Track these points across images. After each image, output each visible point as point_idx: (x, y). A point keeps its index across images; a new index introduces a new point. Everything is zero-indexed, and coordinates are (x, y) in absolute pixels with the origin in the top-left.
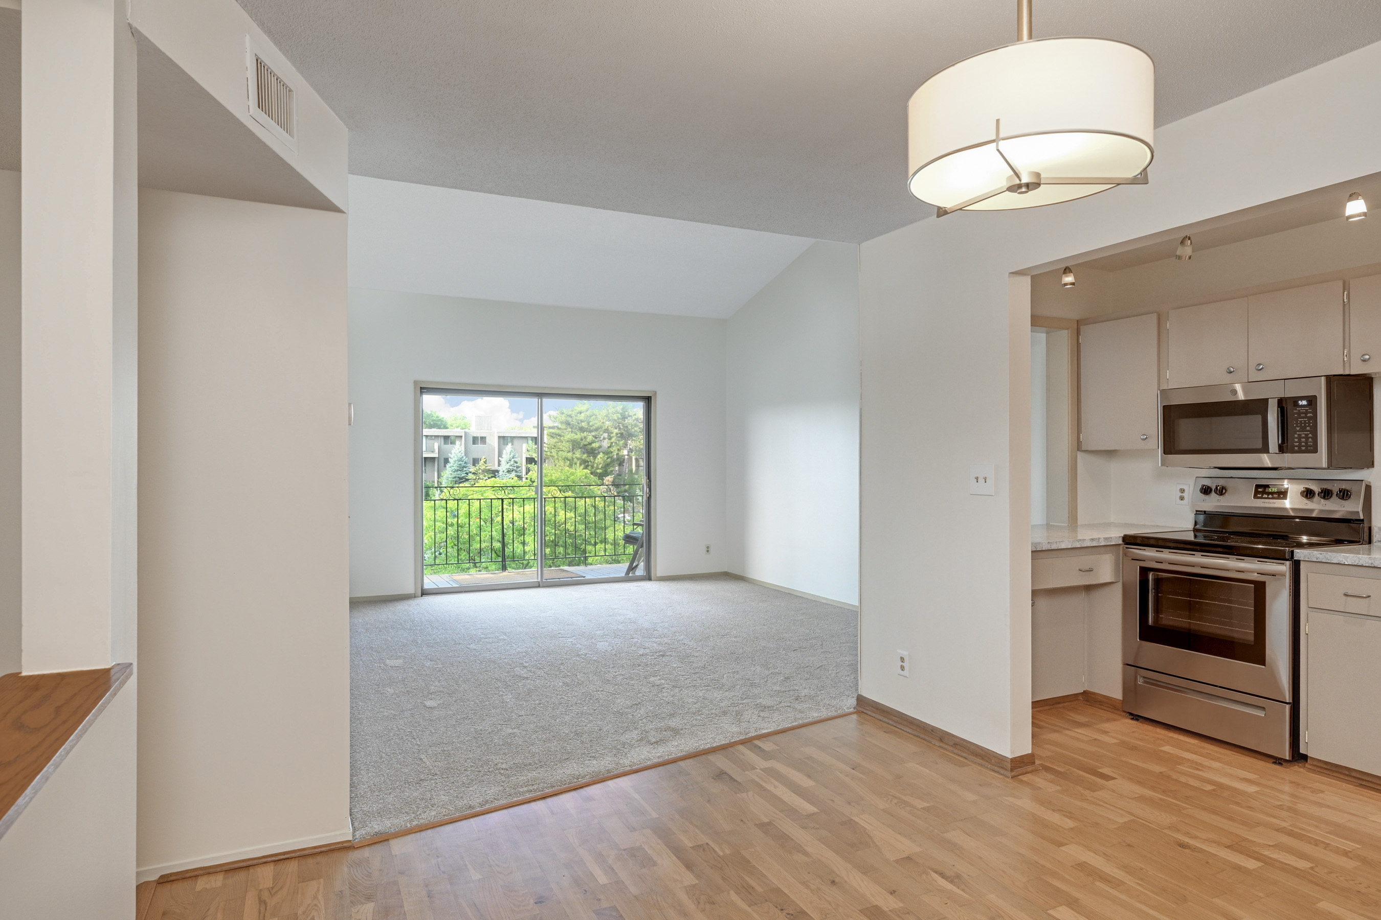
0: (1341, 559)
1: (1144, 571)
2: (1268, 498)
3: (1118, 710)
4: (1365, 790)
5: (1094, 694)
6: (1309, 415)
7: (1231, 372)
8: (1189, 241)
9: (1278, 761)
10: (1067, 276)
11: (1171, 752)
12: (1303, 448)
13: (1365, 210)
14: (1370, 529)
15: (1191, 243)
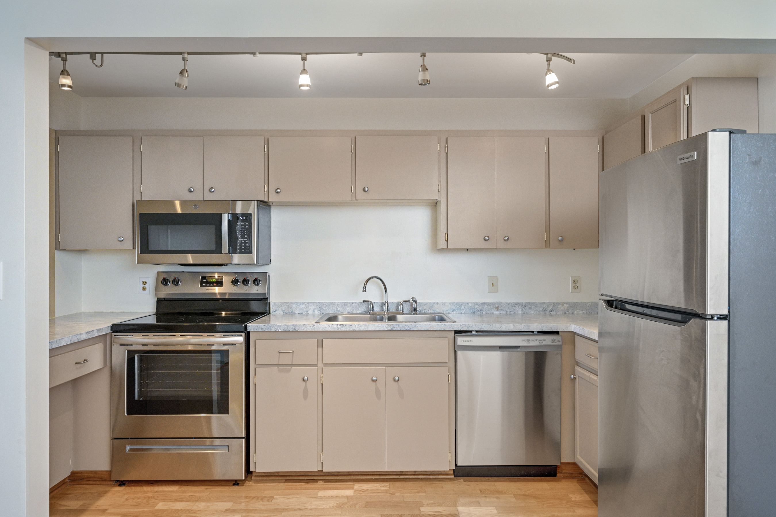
0: (277, 328)
1: (131, 354)
2: (210, 286)
3: (106, 480)
4: (291, 484)
5: (81, 472)
6: (247, 227)
7: (191, 192)
8: (187, 73)
9: (236, 483)
10: (65, 78)
11: (165, 508)
12: (243, 250)
13: (309, 83)
14: (269, 303)
15: (188, 76)
